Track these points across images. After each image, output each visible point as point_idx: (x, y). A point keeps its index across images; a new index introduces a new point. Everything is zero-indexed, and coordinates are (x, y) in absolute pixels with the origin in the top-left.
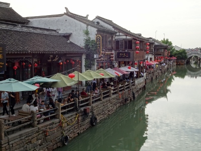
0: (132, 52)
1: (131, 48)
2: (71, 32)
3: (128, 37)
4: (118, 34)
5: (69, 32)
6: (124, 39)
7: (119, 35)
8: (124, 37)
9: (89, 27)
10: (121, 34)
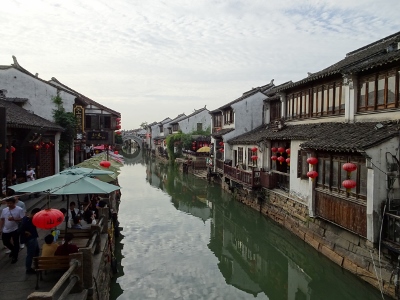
0: (110, 133)
1: (109, 127)
2: (26, 97)
3: (104, 112)
4: (89, 107)
5: (22, 96)
6: (98, 115)
7: (91, 109)
8: (99, 112)
9: (62, 92)
10: (93, 107)
